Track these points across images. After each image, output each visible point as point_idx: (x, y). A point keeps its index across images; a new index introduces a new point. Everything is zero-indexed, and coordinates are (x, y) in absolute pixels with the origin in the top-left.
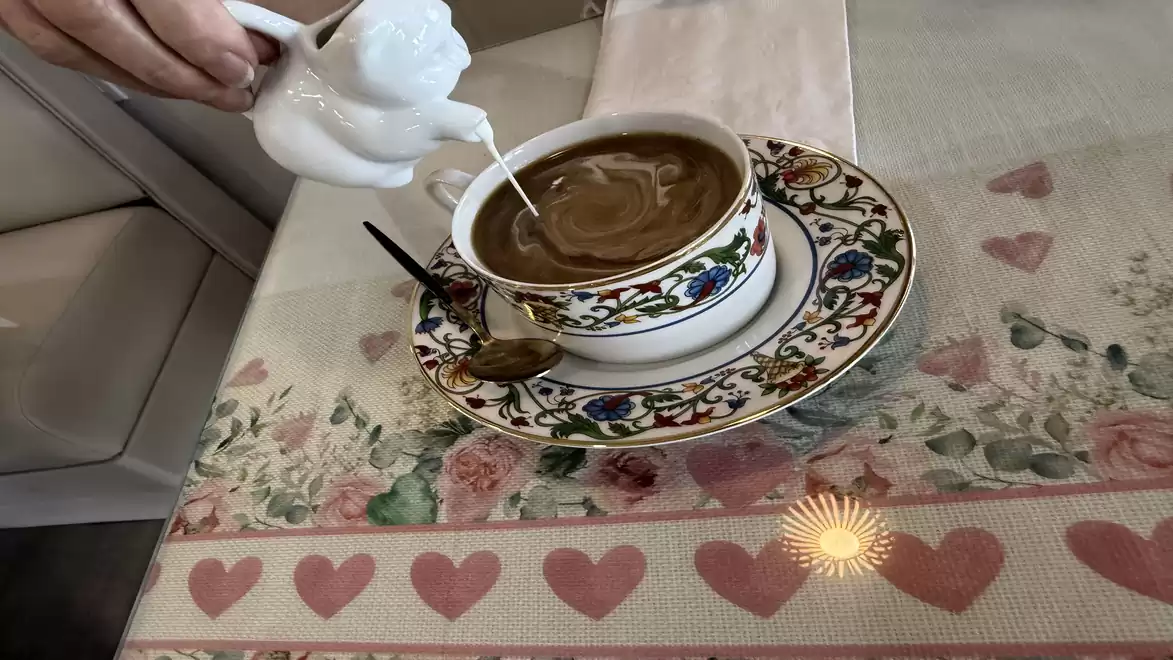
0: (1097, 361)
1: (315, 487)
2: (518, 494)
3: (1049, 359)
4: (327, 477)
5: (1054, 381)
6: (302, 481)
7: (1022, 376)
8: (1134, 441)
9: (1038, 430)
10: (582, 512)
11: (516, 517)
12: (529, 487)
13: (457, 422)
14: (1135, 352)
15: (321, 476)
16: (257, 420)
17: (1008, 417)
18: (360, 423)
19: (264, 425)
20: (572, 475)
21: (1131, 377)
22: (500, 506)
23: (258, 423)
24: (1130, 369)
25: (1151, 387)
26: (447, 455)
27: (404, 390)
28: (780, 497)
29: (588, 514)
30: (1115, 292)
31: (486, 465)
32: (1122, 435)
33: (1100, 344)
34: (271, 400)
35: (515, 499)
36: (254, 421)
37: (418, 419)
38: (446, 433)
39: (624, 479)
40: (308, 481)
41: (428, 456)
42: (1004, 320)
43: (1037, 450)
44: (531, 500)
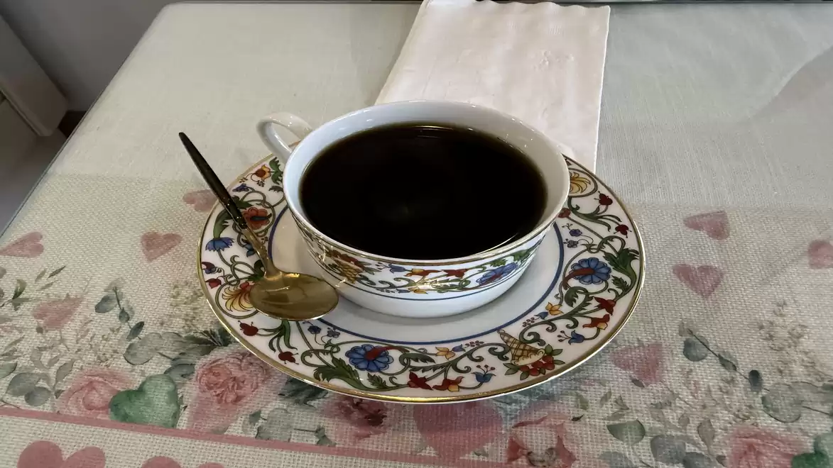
0: (742, 382)
1: (64, 371)
2: (259, 412)
3: (708, 373)
4: (78, 364)
5: (709, 391)
6: (51, 363)
7: (687, 383)
8: (759, 454)
9: (692, 432)
10: (314, 440)
11: (253, 434)
12: (270, 407)
13: (217, 333)
14: (768, 381)
15: (72, 362)
16: (20, 293)
17: (672, 416)
18: (124, 316)
19: (27, 300)
20: (312, 403)
21: (763, 399)
22: (240, 421)
23: (21, 297)
24: (764, 393)
25: (776, 411)
26: (201, 362)
27: (173, 292)
28: (486, 455)
29: (318, 443)
30: (761, 327)
31: (235, 379)
32: (751, 447)
33: (745, 367)
34: (39, 277)
35: (255, 416)
36: (17, 294)
37: (182, 322)
38: (206, 342)
39: (356, 415)
40: (57, 365)
41: (184, 360)
42: (681, 334)
43: (690, 448)
44: (270, 421)
